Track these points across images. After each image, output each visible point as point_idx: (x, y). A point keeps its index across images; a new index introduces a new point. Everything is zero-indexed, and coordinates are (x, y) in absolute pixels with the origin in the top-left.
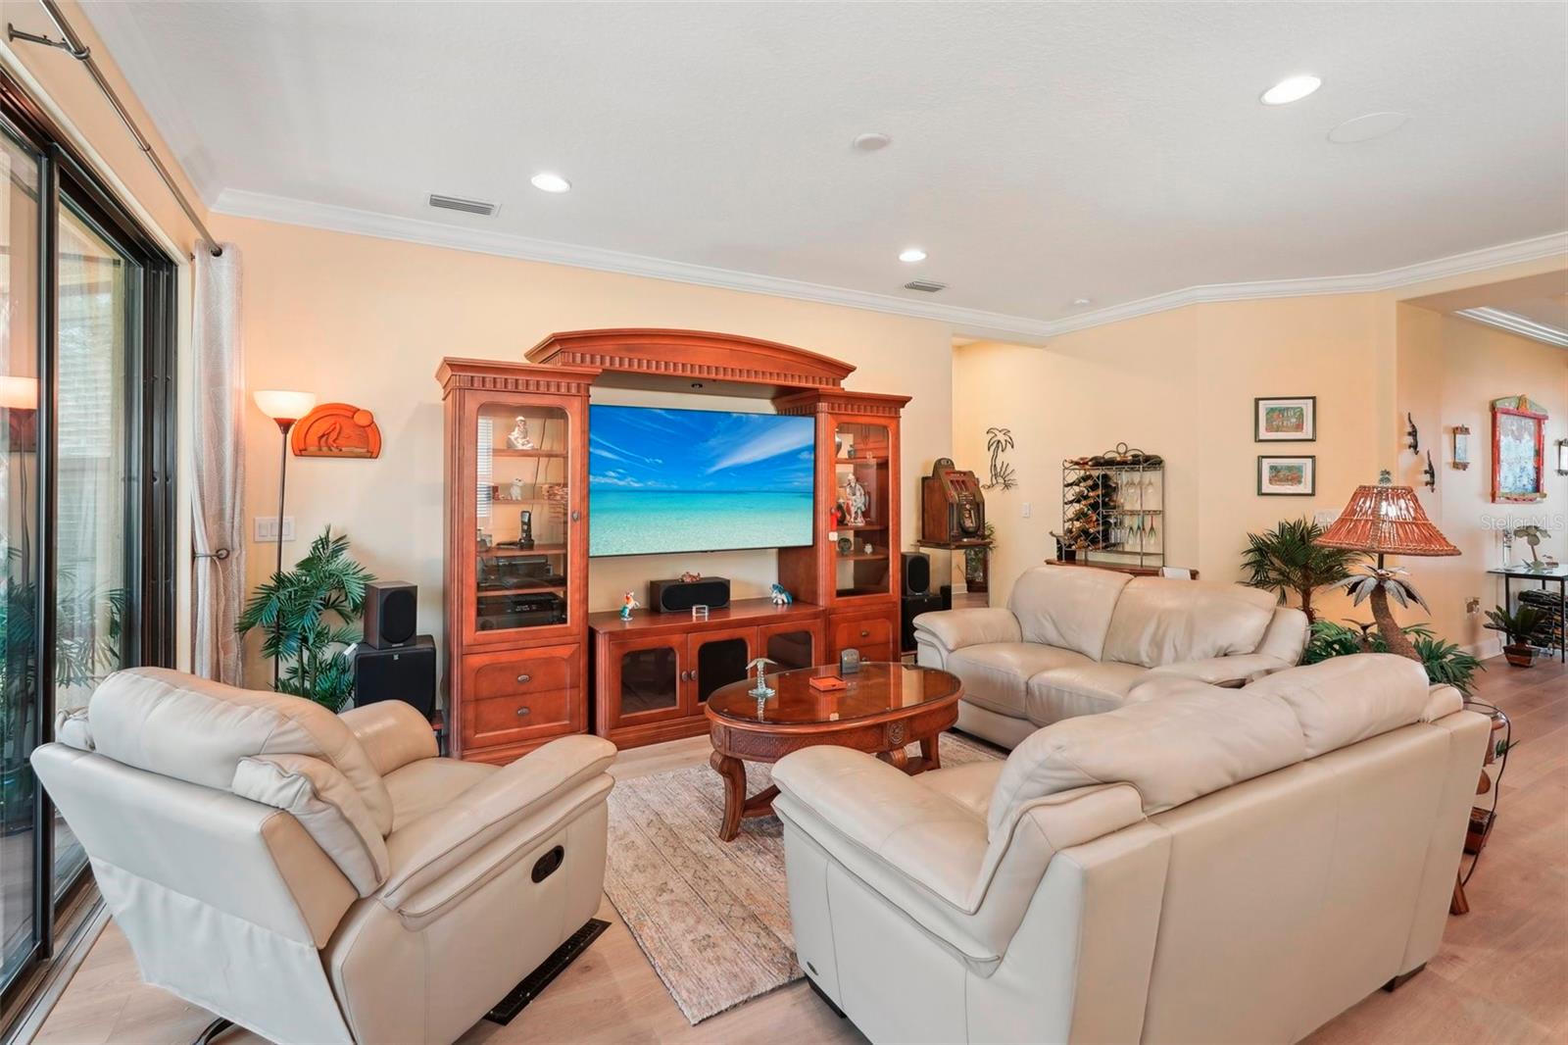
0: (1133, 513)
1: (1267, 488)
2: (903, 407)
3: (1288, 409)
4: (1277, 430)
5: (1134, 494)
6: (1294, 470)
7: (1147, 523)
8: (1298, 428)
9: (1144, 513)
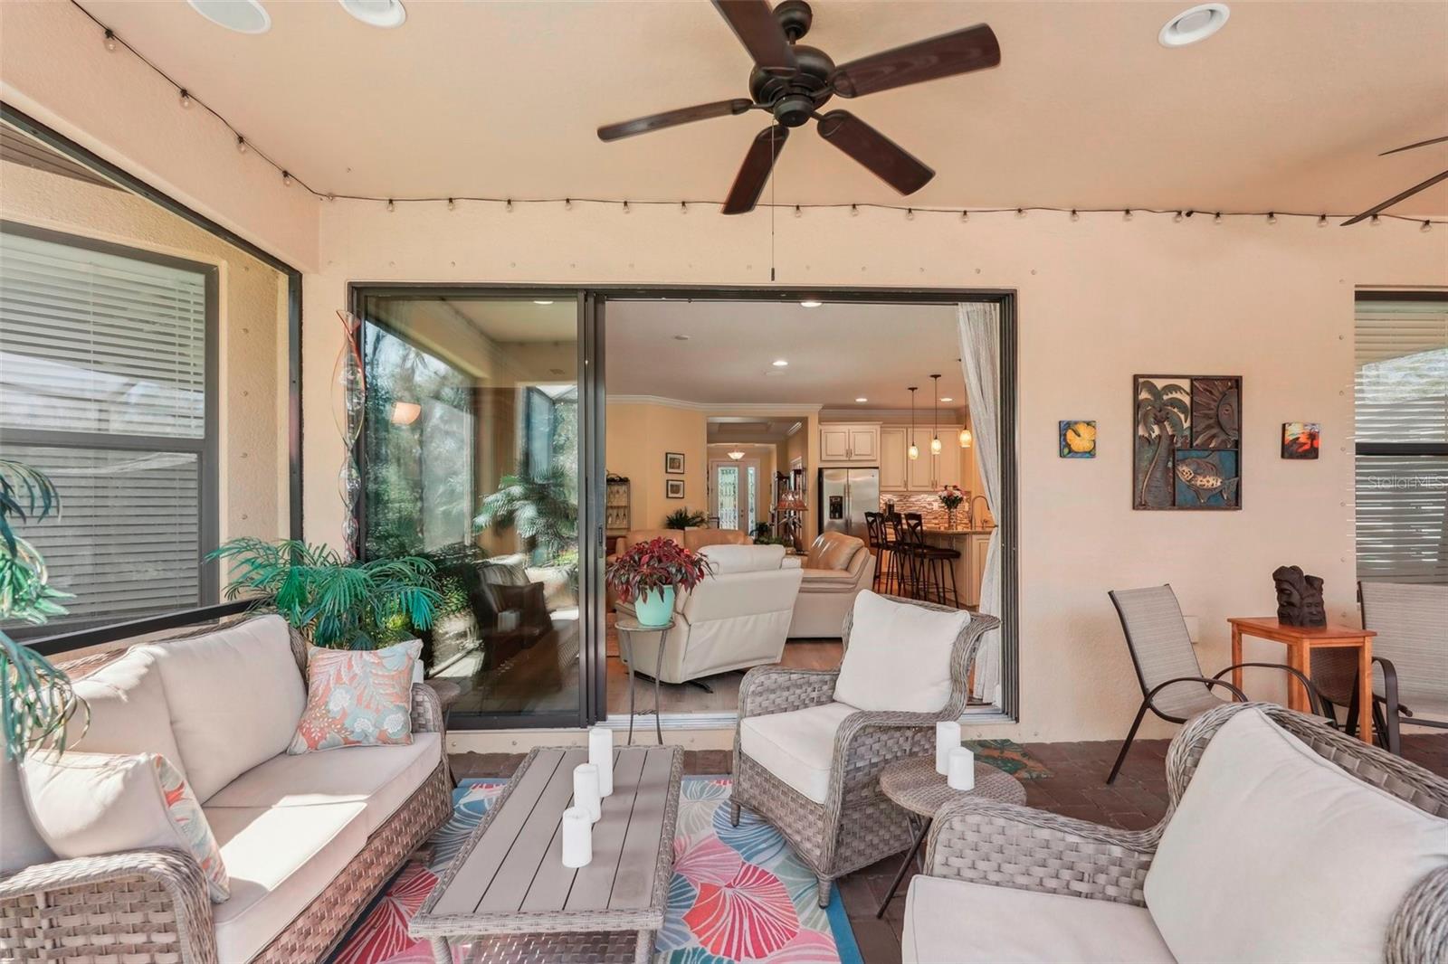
1: (670, 495)
3: (676, 459)
4: (673, 468)
6: (678, 486)
7: (621, 513)
8: (679, 467)
9: (618, 507)
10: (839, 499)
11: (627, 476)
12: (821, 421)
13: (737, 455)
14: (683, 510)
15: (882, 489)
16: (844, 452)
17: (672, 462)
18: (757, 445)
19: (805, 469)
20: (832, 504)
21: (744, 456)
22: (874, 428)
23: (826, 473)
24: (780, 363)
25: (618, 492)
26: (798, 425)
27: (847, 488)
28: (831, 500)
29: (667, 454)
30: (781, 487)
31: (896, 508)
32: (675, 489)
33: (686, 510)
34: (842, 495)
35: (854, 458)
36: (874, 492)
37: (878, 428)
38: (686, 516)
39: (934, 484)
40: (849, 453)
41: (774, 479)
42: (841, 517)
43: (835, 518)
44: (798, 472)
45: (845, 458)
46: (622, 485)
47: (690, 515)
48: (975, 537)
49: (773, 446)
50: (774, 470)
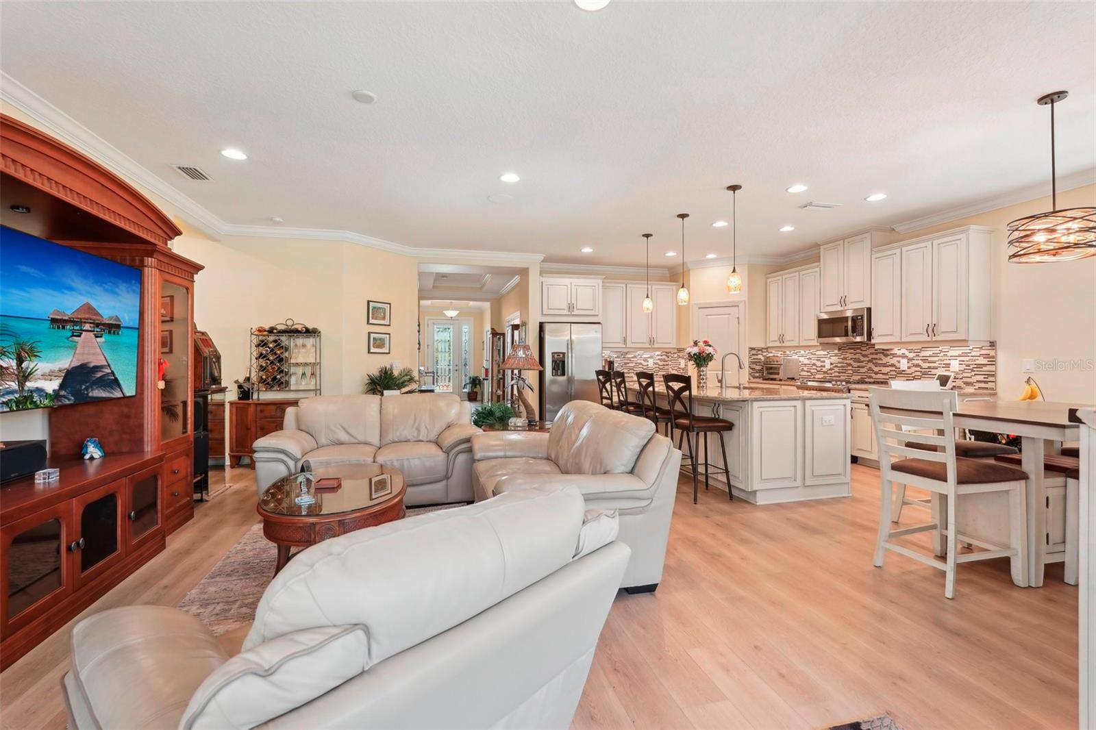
0: (297, 365)
1: (373, 350)
2: (197, 274)
3: (380, 308)
4: (376, 319)
5: (300, 352)
6: (382, 340)
7: (308, 370)
8: (384, 318)
9: (306, 364)
10: (561, 356)
11: (315, 327)
12: (542, 273)
13: (452, 313)
14: (388, 367)
15: (605, 345)
16: (565, 306)
17: (374, 311)
18: (472, 303)
19: (524, 324)
20: (554, 361)
21: (458, 315)
22: (597, 282)
23: (547, 328)
24: (510, 178)
25: (304, 346)
26: (516, 279)
27: (570, 343)
28: (553, 357)
29: (368, 302)
30: (495, 344)
31: (616, 365)
32: (380, 343)
33: (392, 366)
34: (565, 351)
35: (575, 312)
36: (597, 348)
37: (600, 282)
38: (392, 373)
39: (652, 341)
40: (571, 307)
41: (488, 336)
42: (563, 374)
43: (557, 375)
44: (515, 327)
45: (566, 312)
46: (307, 337)
47: (396, 373)
48: (756, 404)
49: (486, 305)
50: (488, 328)
